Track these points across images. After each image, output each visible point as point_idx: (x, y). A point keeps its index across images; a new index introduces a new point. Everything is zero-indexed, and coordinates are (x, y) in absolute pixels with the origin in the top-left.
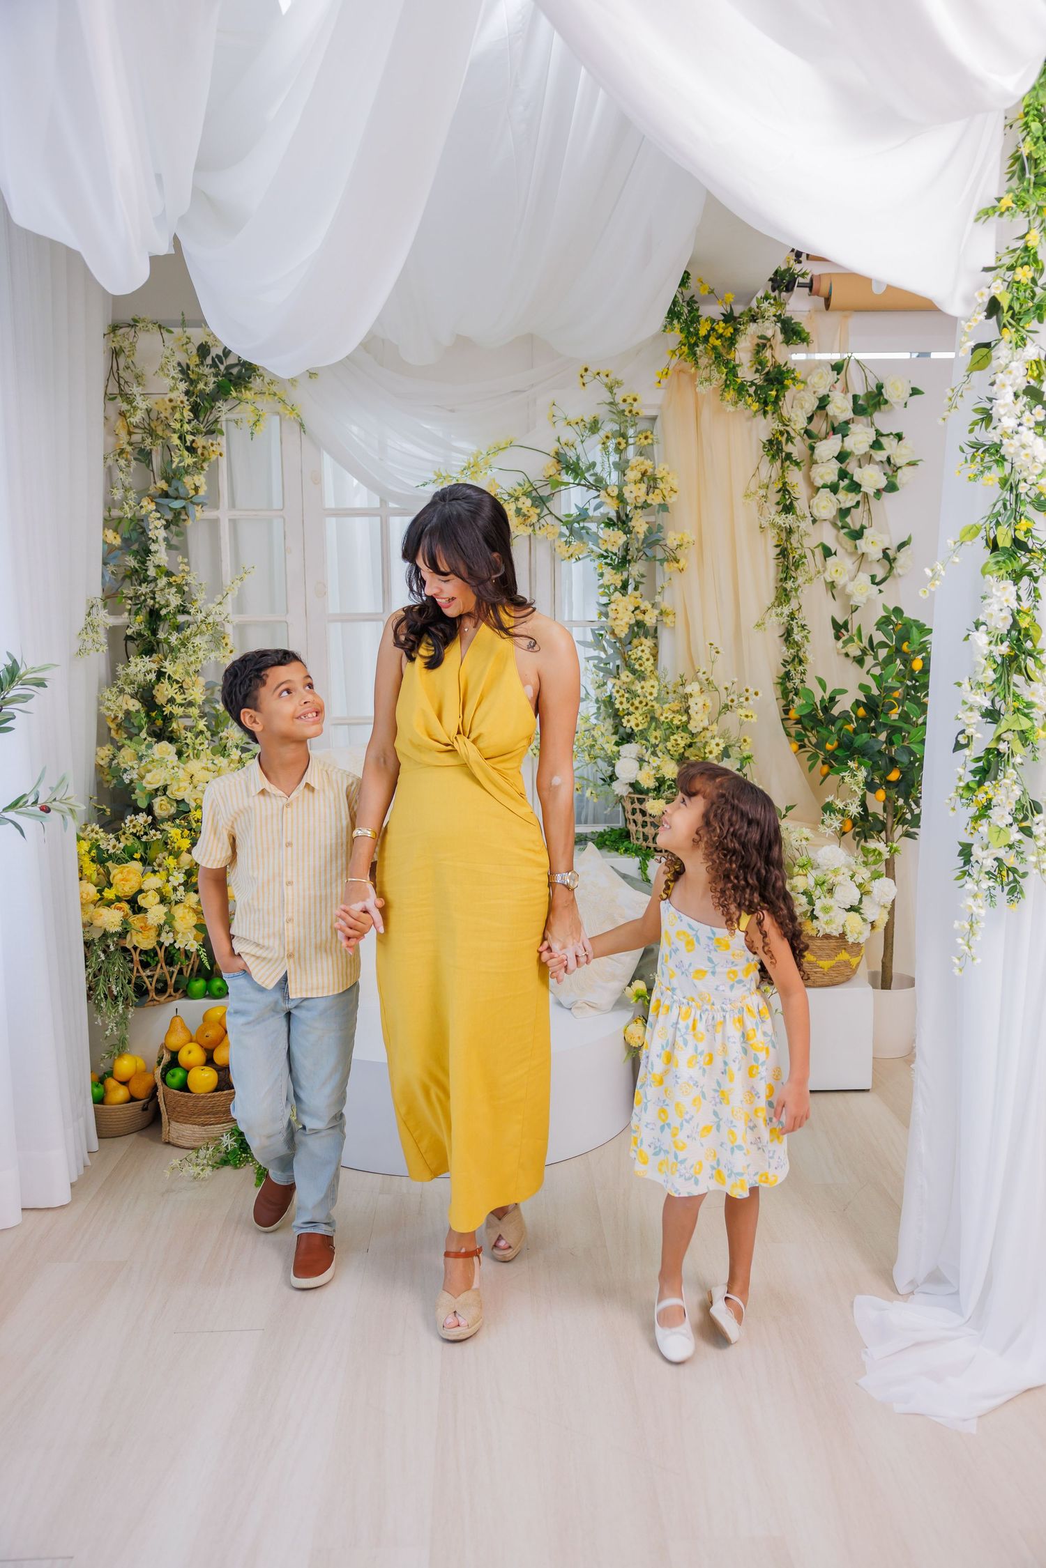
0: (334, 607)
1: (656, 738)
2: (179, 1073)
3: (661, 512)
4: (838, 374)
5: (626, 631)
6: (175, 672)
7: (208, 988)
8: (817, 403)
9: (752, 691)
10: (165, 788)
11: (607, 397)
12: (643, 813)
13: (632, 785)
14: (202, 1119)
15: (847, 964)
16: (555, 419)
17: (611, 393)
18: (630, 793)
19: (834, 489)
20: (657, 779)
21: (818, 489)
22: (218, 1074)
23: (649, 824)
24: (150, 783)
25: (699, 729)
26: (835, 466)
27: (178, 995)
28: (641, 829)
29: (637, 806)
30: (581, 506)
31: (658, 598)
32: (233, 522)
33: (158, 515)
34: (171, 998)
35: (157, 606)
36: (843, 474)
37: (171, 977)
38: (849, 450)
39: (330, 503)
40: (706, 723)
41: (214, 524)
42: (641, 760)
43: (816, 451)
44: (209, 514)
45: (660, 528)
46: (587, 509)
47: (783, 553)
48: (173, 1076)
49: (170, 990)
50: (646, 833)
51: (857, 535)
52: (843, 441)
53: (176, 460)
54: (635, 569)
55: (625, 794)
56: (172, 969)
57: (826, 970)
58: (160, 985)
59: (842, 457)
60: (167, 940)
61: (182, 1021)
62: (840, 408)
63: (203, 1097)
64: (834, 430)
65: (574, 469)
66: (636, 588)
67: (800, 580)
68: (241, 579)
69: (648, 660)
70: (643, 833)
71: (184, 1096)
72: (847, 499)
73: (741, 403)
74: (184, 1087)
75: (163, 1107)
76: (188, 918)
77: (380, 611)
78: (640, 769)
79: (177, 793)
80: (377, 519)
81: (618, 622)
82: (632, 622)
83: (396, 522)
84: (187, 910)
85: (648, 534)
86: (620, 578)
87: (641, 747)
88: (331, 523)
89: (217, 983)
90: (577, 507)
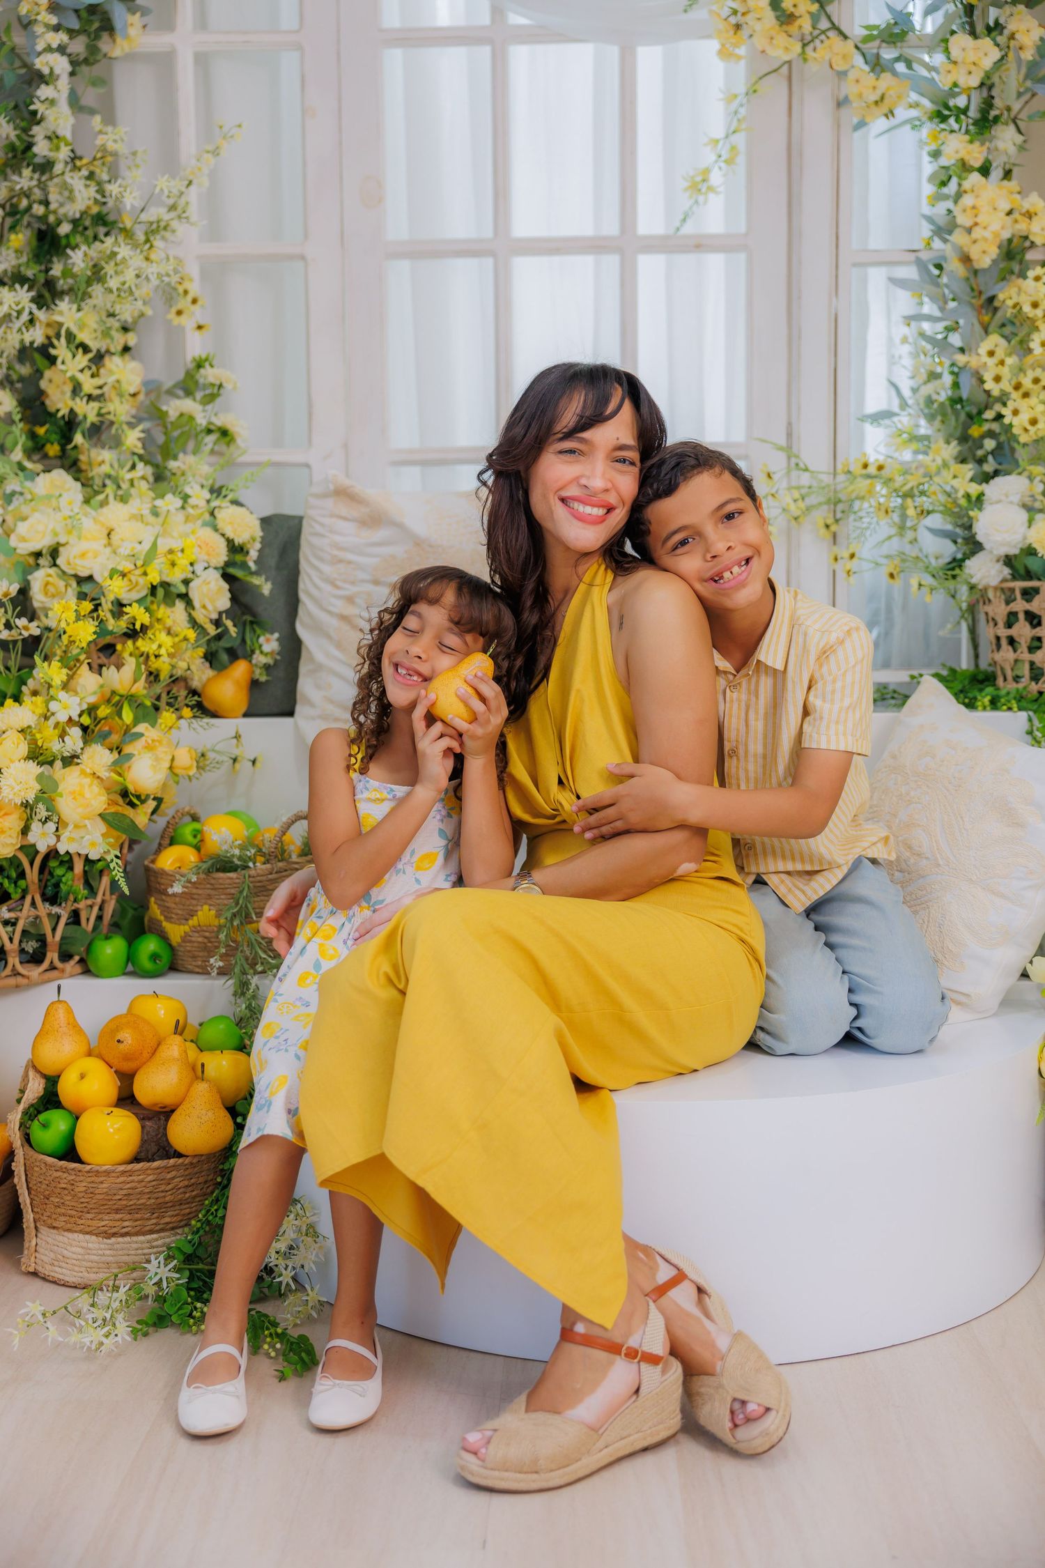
0: (397, 228)
2: (58, 1123)
5: (994, 252)
6: (82, 327)
7: (130, 958)
10: (54, 553)
13: (1008, 561)
14: (107, 1221)
18: (1004, 580)
22: (143, 1127)
24: (23, 540)
27: (71, 966)
28: (1026, 656)
29: (1020, 605)
30: (898, 7)
32: (202, 60)
33: (54, 20)
34: (54, 973)
35: (52, 219)
37: (54, 930)
39: (392, 16)
41: (165, 62)
42: (1033, 511)
44: (154, 41)
46: (909, 15)
48: (45, 1126)
49: (52, 956)
50: (1038, 664)
54: (1006, 138)
55: (994, 582)
56: (55, 910)
58: (31, 946)
60: (42, 838)
61: (70, 1011)
63: (107, 1173)
66: (1007, 174)
68: (216, 152)
70: (1032, 663)
71: (66, 1170)
74: (70, 1153)
75: (24, 1198)
76: (88, 795)
77: (488, 233)
78: (1030, 522)
79: (78, 562)
80: (486, 50)
81: (977, 233)
82: (1006, 235)
83: (520, 56)
84: (88, 780)
85: (1038, 58)
86: (976, 154)
87: (1031, 478)
88: (394, 59)
89: (149, 945)
90: (889, 7)
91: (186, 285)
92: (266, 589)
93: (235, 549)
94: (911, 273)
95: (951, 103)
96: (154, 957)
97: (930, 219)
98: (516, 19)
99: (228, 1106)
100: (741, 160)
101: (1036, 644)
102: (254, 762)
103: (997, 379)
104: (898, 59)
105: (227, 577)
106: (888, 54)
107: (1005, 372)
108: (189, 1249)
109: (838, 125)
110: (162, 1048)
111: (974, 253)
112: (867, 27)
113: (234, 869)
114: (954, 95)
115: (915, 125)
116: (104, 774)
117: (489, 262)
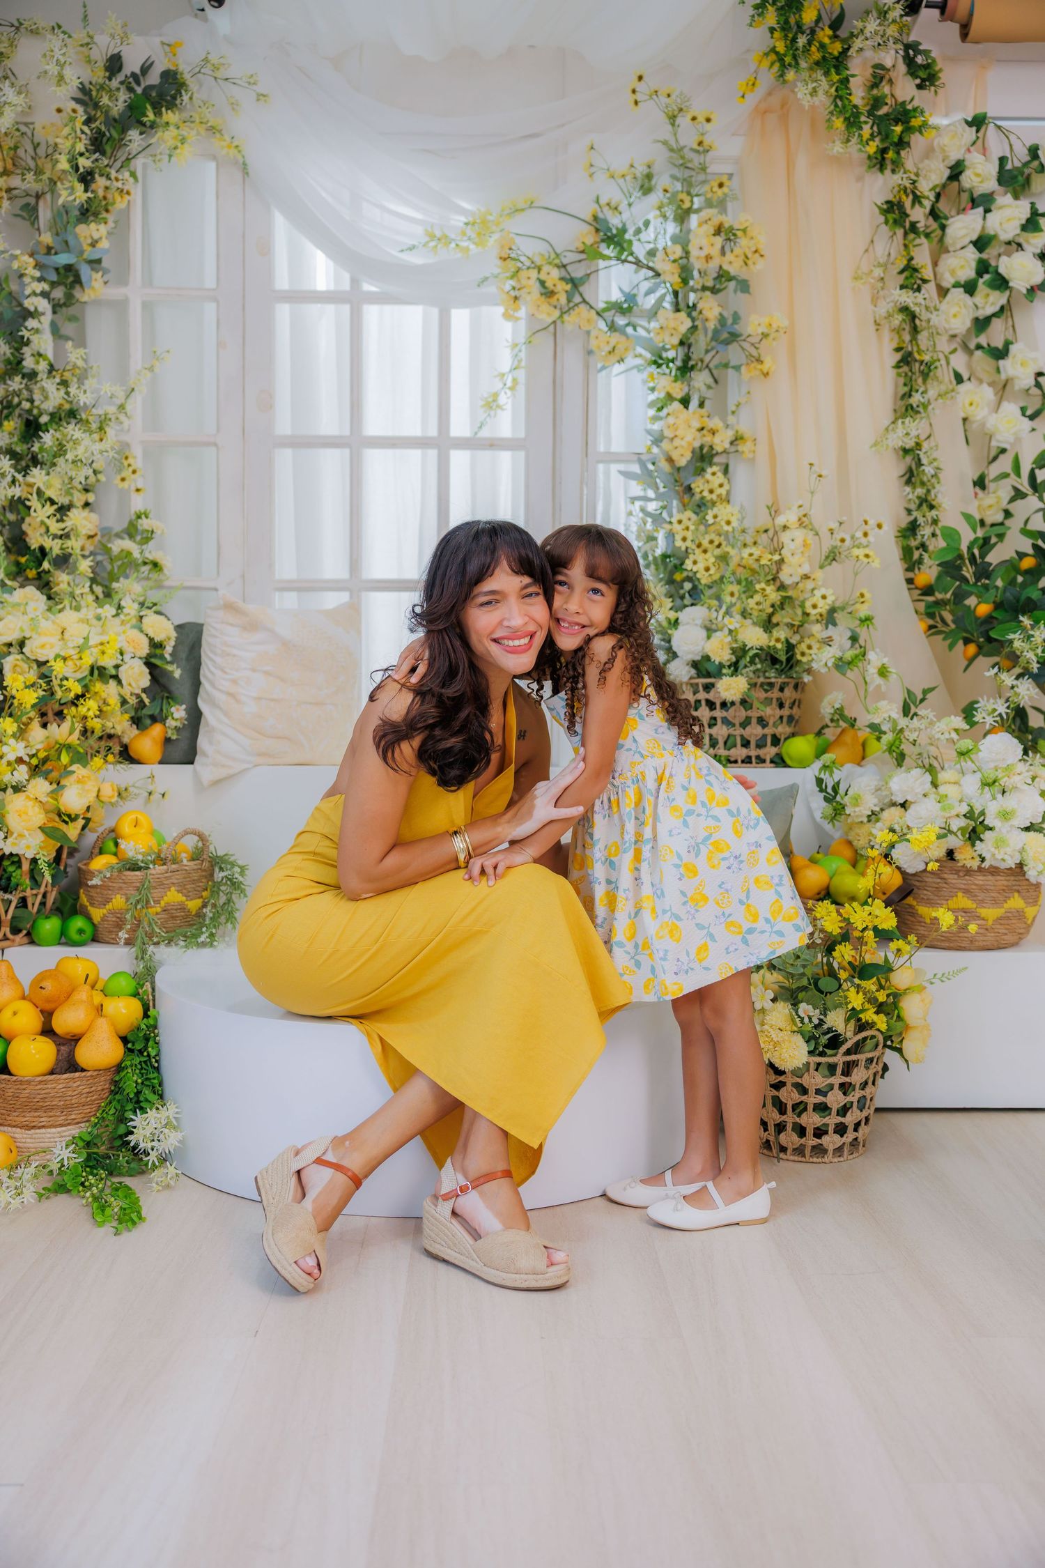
0: (284, 426)
1: (732, 594)
3: (739, 293)
4: (977, 131)
5: (688, 456)
6: (49, 486)
7: (63, 933)
8: (947, 173)
9: (872, 522)
10: (22, 644)
11: (665, 132)
12: (711, 705)
13: (695, 665)
14: (28, 1118)
15: (1020, 915)
16: (593, 170)
17: (673, 125)
18: (691, 678)
19: (970, 288)
20: (734, 651)
21: (948, 290)
22: (58, 1051)
23: (719, 721)
24: (1, 635)
25: (797, 579)
26: (972, 255)
27: (19, 938)
29: (702, 695)
30: (627, 290)
31: (731, 419)
32: (146, 306)
33: (38, 274)
34: (6, 942)
35: (35, 412)
36: (983, 268)
37: (6, 912)
38: (992, 233)
39: (282, 282)
40: (806, 569)
41: (121, 307)
42: (710, 630)
43: (949, 231)
44: (113, 292)
45: (736, 318)
46: (635, 295)
47: (906, 360)
49: (5, 930)
50: (715, 736)
51: (1000, 354)
52: (984, 218)
53: (64, 193)
54: (700, 379)
55: (685, 679)
56: (7, 896)
57: (990, 922)
59: (981, 243)
61: (9, 967)
62: (981, 175)
63: (29, 1082)
64: (974, 202)
65: (615, 239)
66: (701, 405)
67: (932, 393)
68: (151, 369)
69: (721, 486)
70: (711, 736)
71: (1, 1081)
72: (989, 301)
74: (4, 1068)
76: (30, 813)
77: (347, 432)
78: (709, 637)
79: (39, 651)
80: (346, 308)
81: (677, 442)
82: (697, 444)
83: (372, 313)
84: (31, 803)
85: (719, 327)
86: (678, 390)
87: (709, 608)
88: (283, 312)
89: (78, 923)
90: (621, 290)
91: (131, 461)
92: (177, 673)
93: (156, 645)
94: (636, 468)
95: (664, 355)
96: (81, 931)
97: (649, 432)
98: (368, 287)
99: (122, 1034)
100: (521, 389)
101: (713, 722)
102: (163, 795)
103: (684, 539)
104: (628, 325)
105: (148, 664)
106: (621, 321)
107: (689, 535)
108: (88, 1138)
109: (587, 367)
110: (75, 993)
111: (675, 456)
112: (606, 303)
113: (139, 869)
114: (666, 350)
115: (638, 368)
116: (44, 799)
117: (347, 451)
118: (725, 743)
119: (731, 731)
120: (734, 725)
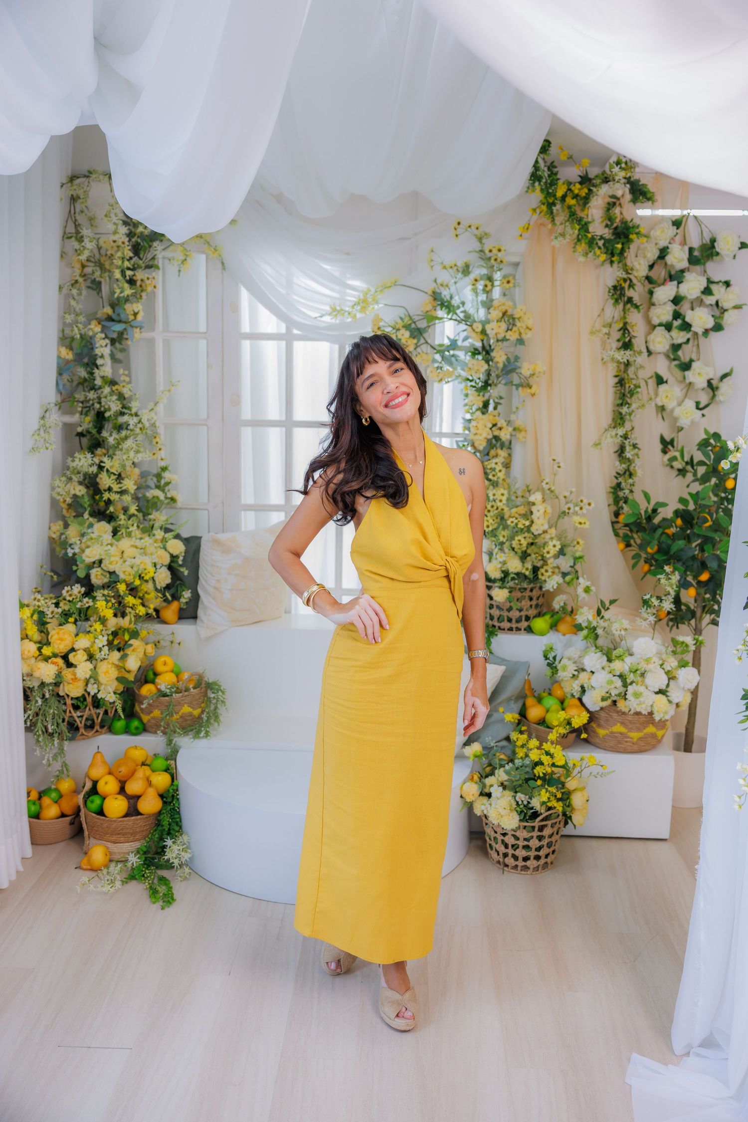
0: (247, 413)
1: (504, 537)
2: (97, 800)
3: (518, 346)
4: (677, 229)
5: (484, 444)
6: (112, 467)
7: (127, 728)
8: (657, 253)
9: (585, 501)
10: (100, 562)
11: (477, 246)
14: (114, 838)
15: (653, 736)
16: (432, 264)
17: (481, 242)
19: (668, 327)
20: (503, 572)
21: (654, 327)
22: (129, 802)
23: (495, 607)
24: (88, 557)
25: (540, 532)
26: (670, 308)
27: (103, 731)
30: (452, 337)
31: (513, 417)
32: (165, 343)
33: (104, 335)
34: (98, 733)
35: (102, 409)
36: (677, 315)
37: (98, 717)
38: (683, 295)
39: (246, 328)
40: (546, 527)
41: (151, 342)
42: (491, 555)
43: (655, 296)
44: (146, 335)
45: (517, 358)
46: (456, 340)
47: (621, 382)
48: (92, 802)
49: (97, 727)
50: (492, 614)
51: (686, 366)
52: (678, 287)
53: (118, 291)
54: (493, 392)
56: (98, 711)
57: (635, 740)
58: (89, 723)
59: (677, 300)
60: (92, 689)
61: (102, 756)
62: (678, 258)
63: (115, 821)
64: (671, 278)
65: (447, 306)
66: (495, 408)
67: (634, 406)
68: (169, 391)
69: (500, 471)
70: (490, 614)
71: (99, 819)
72: (679, 337)
73: (590, 255)
74: (101, 812)
75: (84, 826)
76: (110, 672)
77: (284, 418)
78: (490, 561)
79: (109, 566)
80: (283, 343)
81: (478, 436)
82: (490, 436)
83: (298, 346)
84: (110, 666)
85: (506, 363)
87: (492, 541)
88: (246, 345)
89: (135, 723)
90: (448, 338)
91: (157, 440)
92: (186, 573)
93: (174, 558)
96: (137, 728)
97: (464, 420)
98: (296, 332)
99: (160, 793)
102: (179, 644)
104: (452, 356)
105: (170, 568)
108: (145, 849)
110: (136, 773)
111: (477, 443)
113: (168, 696)
116: (117, 663)
117: (284, 429)
118: (498, 619)
119: (502, 613)
120: (503, 610)
